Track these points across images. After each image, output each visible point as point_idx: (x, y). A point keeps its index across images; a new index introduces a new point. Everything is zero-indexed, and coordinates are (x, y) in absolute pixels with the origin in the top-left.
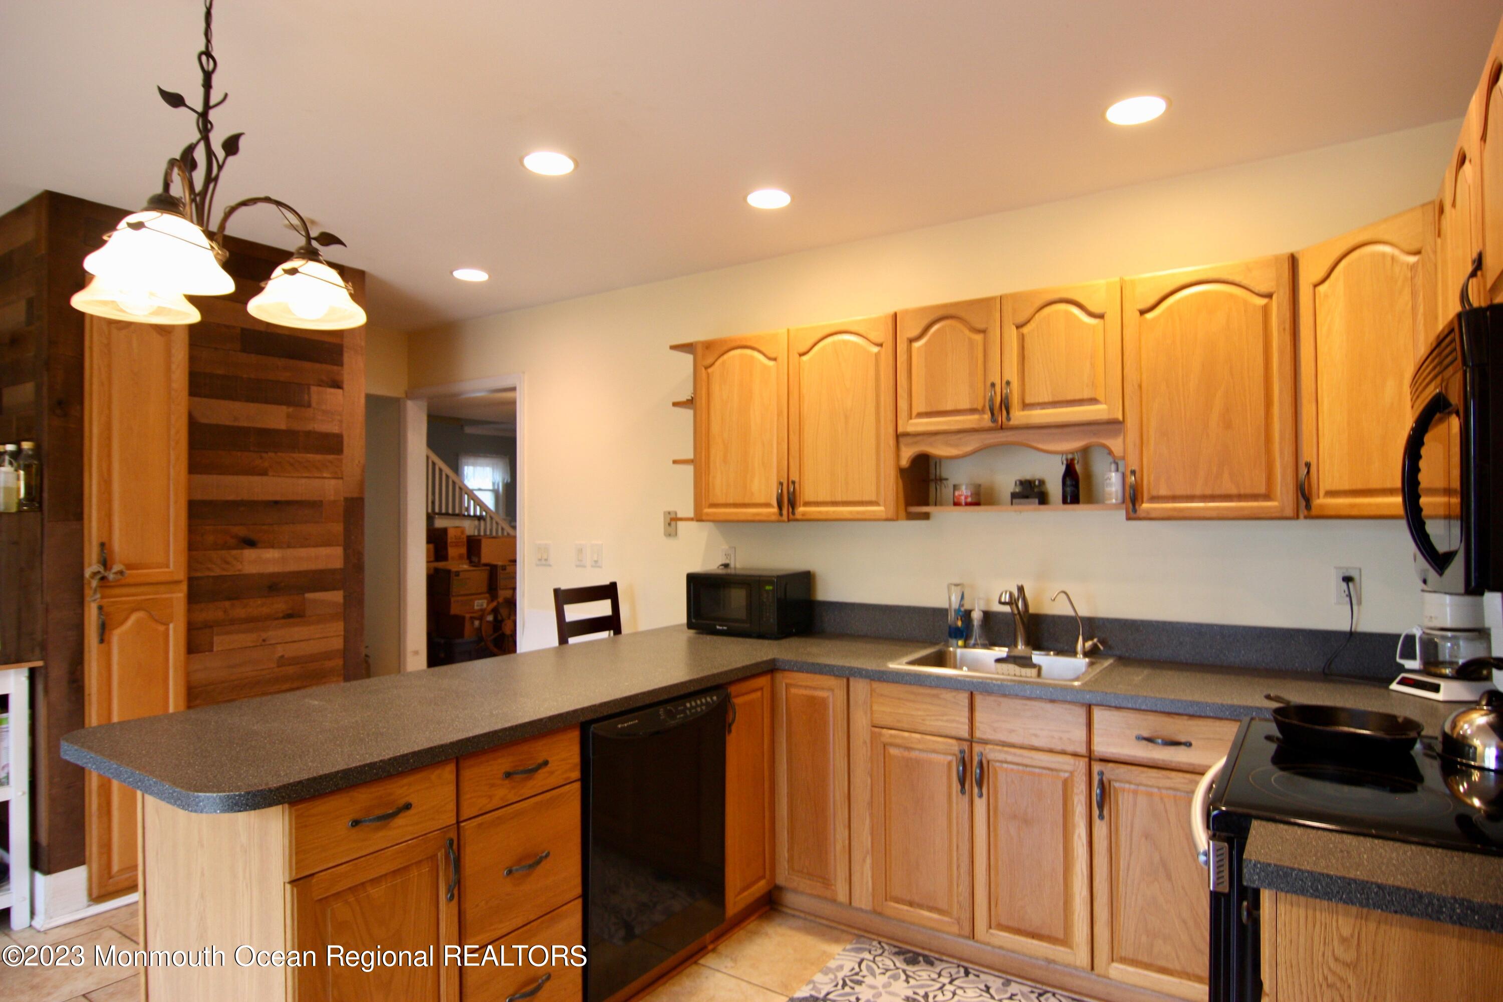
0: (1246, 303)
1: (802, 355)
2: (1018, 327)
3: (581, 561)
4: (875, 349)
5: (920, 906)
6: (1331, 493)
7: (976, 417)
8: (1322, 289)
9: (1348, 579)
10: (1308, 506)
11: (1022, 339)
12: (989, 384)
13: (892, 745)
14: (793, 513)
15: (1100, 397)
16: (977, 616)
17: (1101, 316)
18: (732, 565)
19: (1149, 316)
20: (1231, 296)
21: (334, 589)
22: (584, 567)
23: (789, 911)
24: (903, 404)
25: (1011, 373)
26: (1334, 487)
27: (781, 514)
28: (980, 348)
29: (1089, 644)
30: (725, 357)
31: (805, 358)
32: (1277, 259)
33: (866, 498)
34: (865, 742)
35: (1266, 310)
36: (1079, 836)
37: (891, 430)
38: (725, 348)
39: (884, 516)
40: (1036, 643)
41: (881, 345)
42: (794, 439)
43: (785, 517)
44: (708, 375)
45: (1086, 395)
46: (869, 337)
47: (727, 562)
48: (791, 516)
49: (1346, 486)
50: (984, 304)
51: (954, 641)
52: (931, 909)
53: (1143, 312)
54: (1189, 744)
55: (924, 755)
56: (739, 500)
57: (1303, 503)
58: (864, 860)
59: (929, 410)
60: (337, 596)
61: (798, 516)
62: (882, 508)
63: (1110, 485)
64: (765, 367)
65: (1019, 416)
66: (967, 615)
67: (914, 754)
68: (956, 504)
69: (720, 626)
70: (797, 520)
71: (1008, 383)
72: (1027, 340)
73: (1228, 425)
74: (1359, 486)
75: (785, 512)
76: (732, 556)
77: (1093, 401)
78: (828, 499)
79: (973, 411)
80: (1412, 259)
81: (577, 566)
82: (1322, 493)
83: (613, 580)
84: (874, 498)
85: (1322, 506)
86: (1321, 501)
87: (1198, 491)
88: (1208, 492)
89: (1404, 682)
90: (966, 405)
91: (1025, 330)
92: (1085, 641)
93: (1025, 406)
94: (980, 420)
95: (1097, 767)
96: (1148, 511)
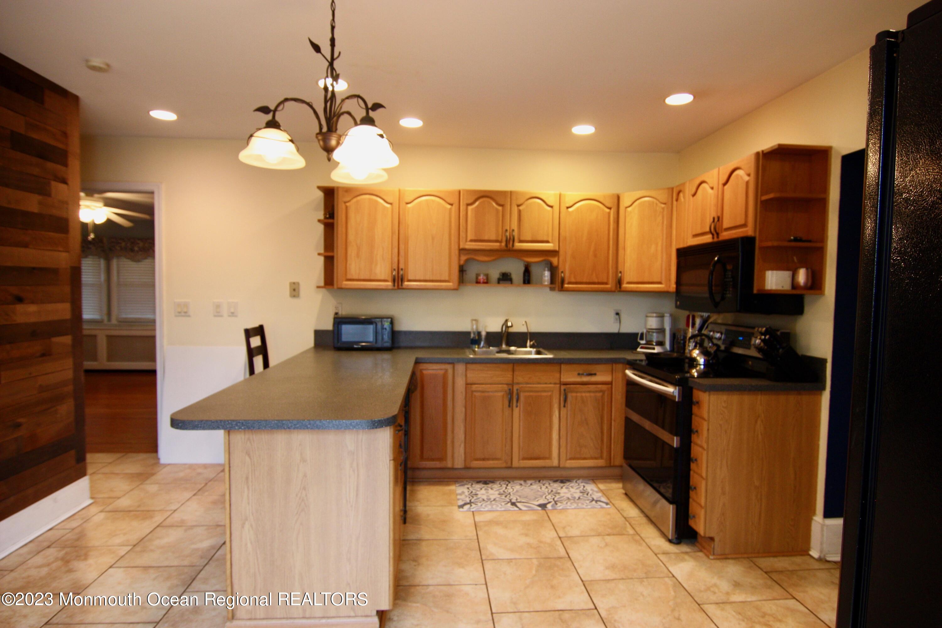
0: (603, 210)
1: (407, 203)
2: (518, 206)
3: (219, 312)
4: (449, 207)
5: (488, 459)
6: (629, 283)
7: (498, 244)
8: (629, 209)
9: (617, 314)
10: (620, 287)
11: (520, 211)
12: (504, 230)
13: (475, 391)
14: (402, 285)
15: (550, 240)
16: (483, 334)
17: (551, 207)
18: (340, 313)
19: (570, 210)
20: (599, 207)
21: (66, 334)
22: (221, 316)
23: (416, 480)
24: (462, 234)
25: (515, 226)
26: (631, 280)
27: (394, 285)
28: (501, 213)
29: (532, 343)
30: (359, 198)
31: (409, 206)
32: (613, 195)
33: (443, 279)
34: (462, 392)
35: (609, 213)
36: (556, 416)
37: (457, 247)
38: (358, 193)
39: (452, 288)
40: (509, 344)
41: (452, 205)
42: (402, 246)
43: (396, 287)
44: (347, 207)
45: (545, 239)
46: (446, 199)
47: (337, 311)
48: (400, 287)
49: (635, 280)
50: (503, 194)
51: (474, 346)
52: (493, 459)
53: (568, 208)
54: (595, 374)
55: (491, 394)
56: (367, 278)
57: (618, 286)
58: (460, 446)
59: (476, 238)
60: (67, 340)
61: (404, 287)
62: (451, 284)
63: (545, 276)
64: (385, 208)
65: (518, 245)
66: (479, 334)
67: (486, 394)
68: (478, 282)
69: (356, 345)
70: (403, 289)
71: (513, 230)
72: (522, 213)
73: (595, 256)
74: (640, 280)
75: (396, 284)
76: (340, 308)
77: (547, 242)
78: (422, 278)
79: (497, 241)
80: (663, 206)
81: (215, 316)
82: (625, 282)
83: (261, 323)
84: (447, 278)
85: (626, 288)
86: (625, 286)
87: (585, 280)
88: (588, 281)
89: (642, 348)
90: (493, 237)
91: (521, 208)
92: (530, 341)
93: (521, 241)
94: (501, 246)
95: (563, 387)
96: (567, 288)
